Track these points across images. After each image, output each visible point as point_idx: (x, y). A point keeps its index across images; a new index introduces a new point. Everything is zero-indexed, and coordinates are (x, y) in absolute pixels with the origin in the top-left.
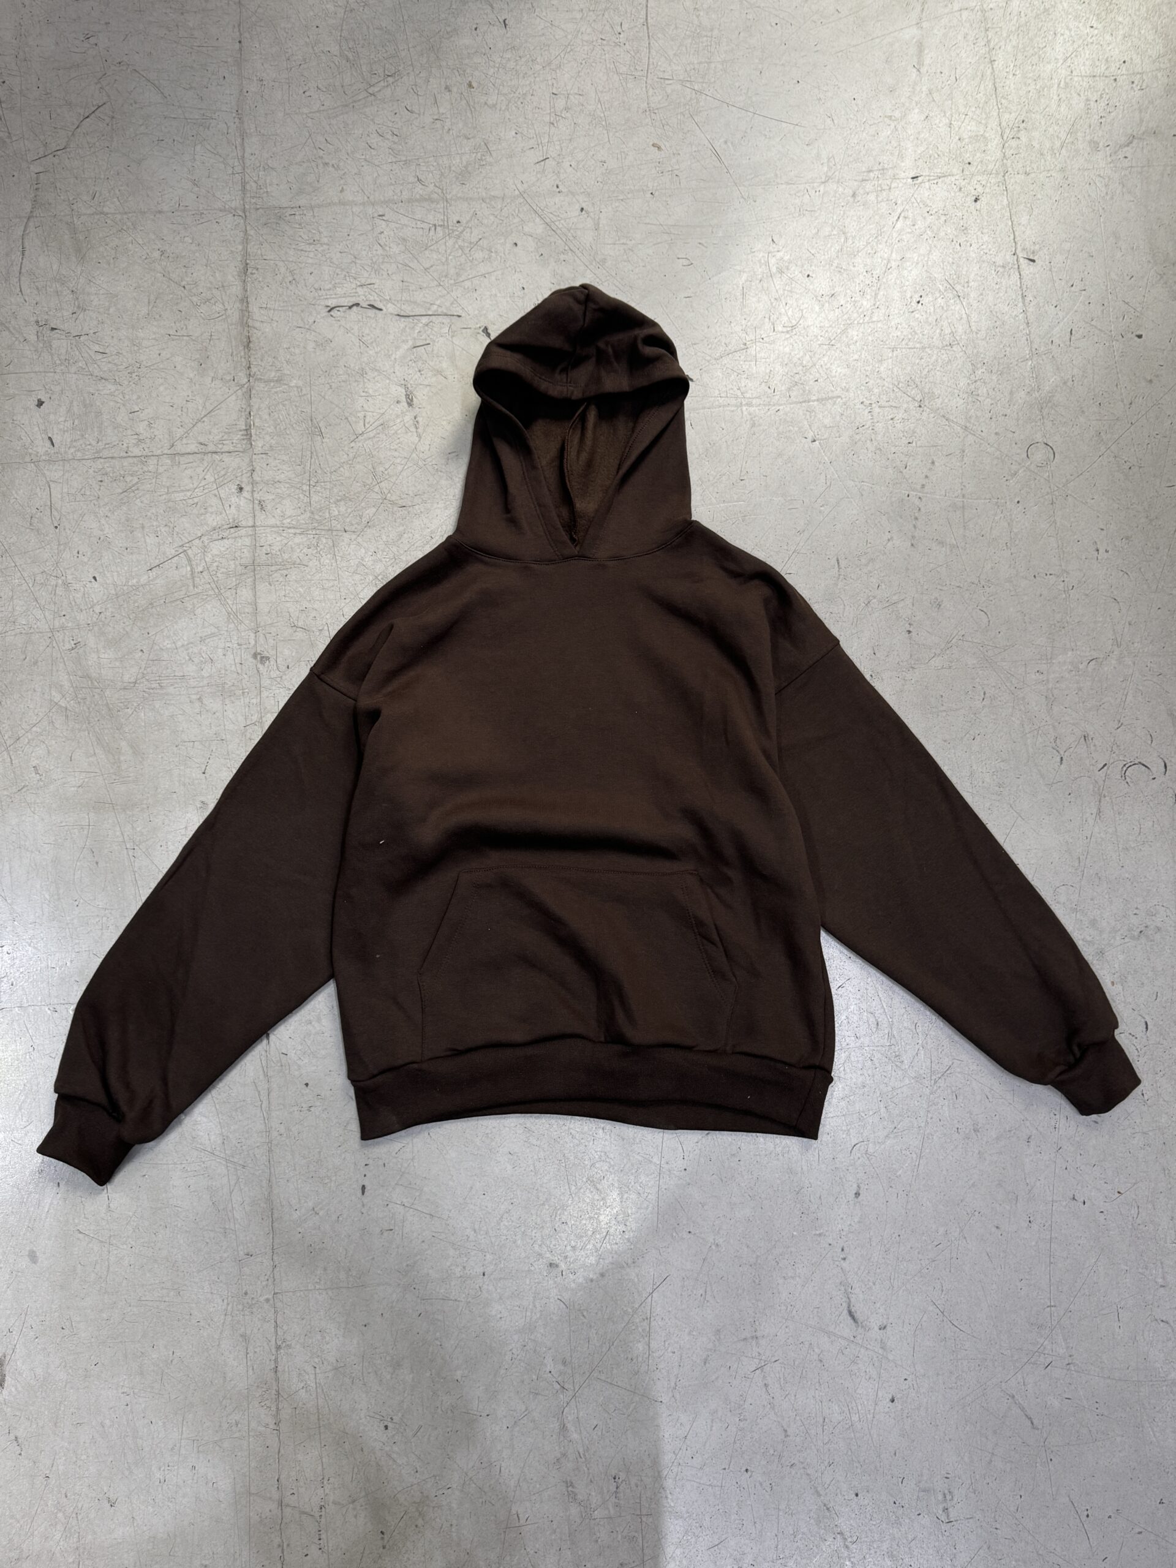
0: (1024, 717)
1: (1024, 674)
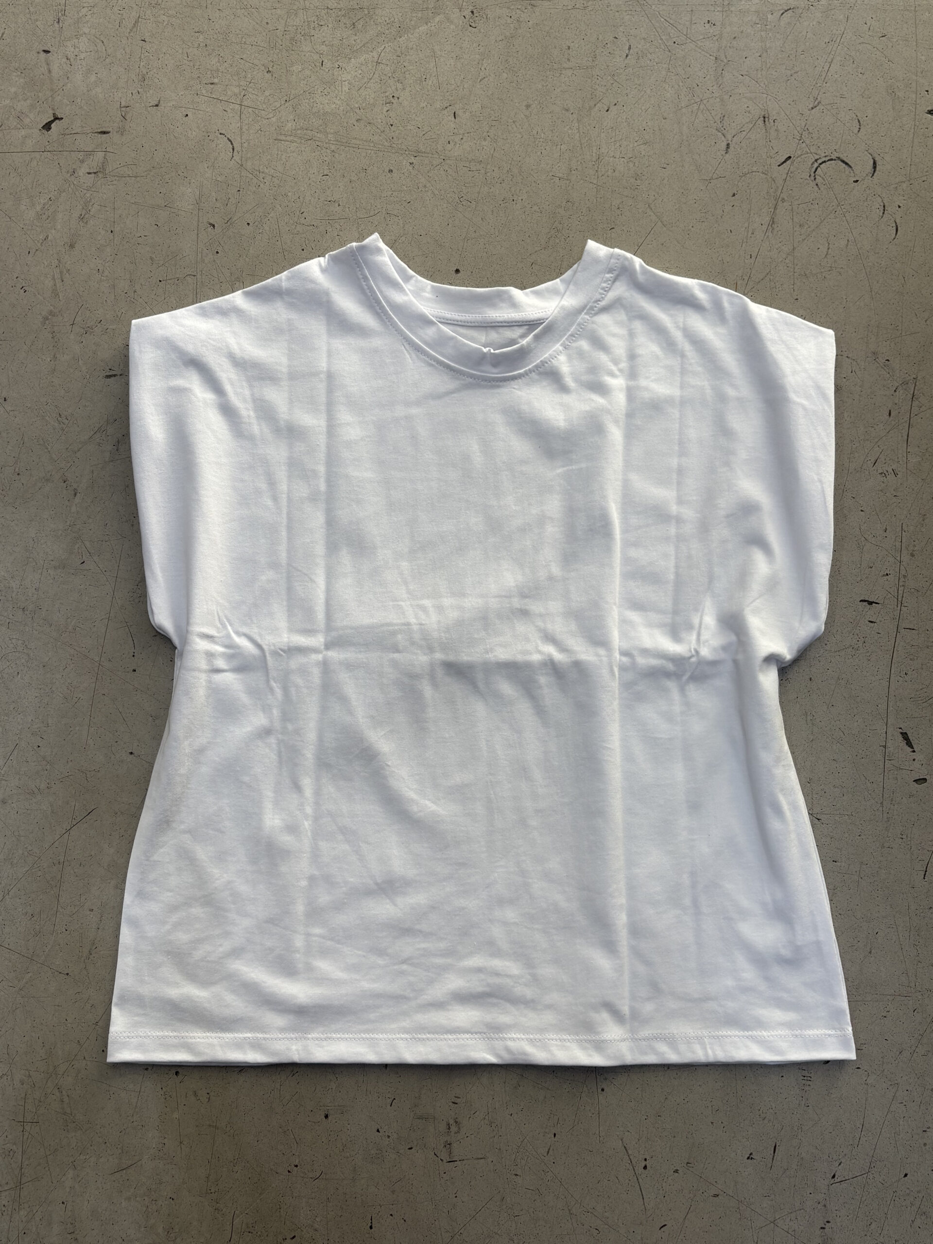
0: (681, 84)
1: (688, 23)
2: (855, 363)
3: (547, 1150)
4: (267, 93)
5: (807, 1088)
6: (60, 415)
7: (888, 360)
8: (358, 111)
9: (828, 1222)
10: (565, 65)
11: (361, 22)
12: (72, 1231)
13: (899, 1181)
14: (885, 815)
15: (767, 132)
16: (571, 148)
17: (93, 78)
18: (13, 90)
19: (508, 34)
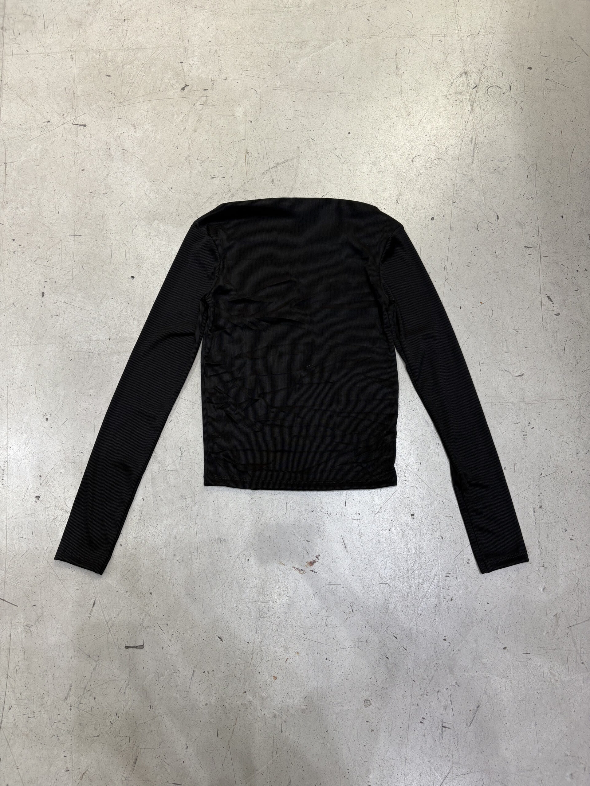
2: (511, 159)
3: (417, 469)
4: (269, 73)
5: (525, 439)
6: (194, 193)
7: (524, 157)
8: (305, 78)
9: (541, 493)
10: (385, 58)
11: (304, 46)
12: (218, 513)
13: (569, 474)
14: (545, 328)
15: (466, 77)
16: (390, 87)
17: (200, 71)
18: (169, 76)
19: (361, 48)
